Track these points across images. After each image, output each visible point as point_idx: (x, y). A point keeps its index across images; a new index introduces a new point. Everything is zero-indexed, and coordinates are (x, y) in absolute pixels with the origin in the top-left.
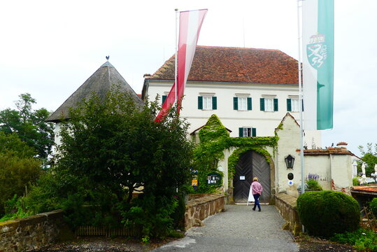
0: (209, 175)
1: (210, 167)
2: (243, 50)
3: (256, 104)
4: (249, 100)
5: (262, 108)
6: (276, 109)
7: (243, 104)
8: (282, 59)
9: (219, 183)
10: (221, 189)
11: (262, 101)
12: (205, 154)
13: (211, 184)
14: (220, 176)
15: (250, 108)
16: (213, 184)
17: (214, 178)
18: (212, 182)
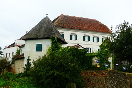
0: (105, 63)
1: (105, 60)
2: (84, 19)
3: (91, 39)
4: (89, 37)
5: (93, 41)
6: (98, 41)
7: (86, 39)
8: (98, 23)
9: (109, 66)
10: (110, 69)
11: (93, 38)
12: (103, 54)
13: (106, 67)
14: (109, 63)
15: (89, 40)
16: (107, 67)
17: (107, 64)
18: (106, 66)
